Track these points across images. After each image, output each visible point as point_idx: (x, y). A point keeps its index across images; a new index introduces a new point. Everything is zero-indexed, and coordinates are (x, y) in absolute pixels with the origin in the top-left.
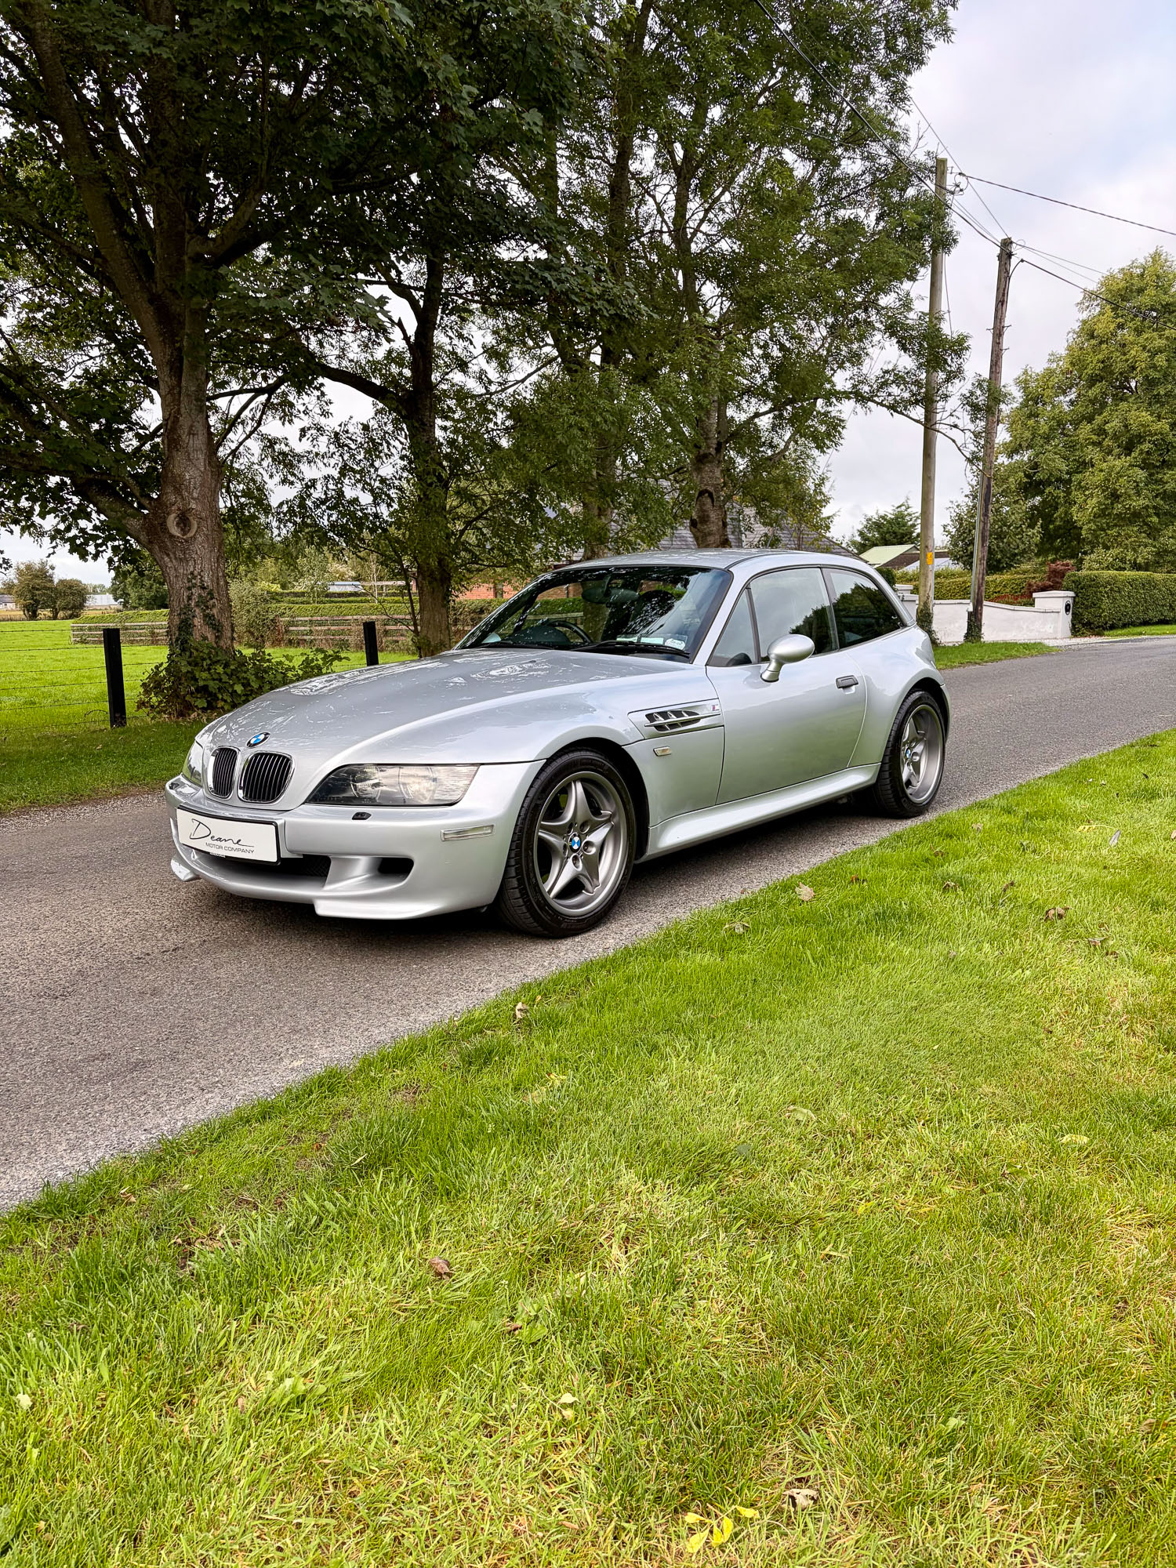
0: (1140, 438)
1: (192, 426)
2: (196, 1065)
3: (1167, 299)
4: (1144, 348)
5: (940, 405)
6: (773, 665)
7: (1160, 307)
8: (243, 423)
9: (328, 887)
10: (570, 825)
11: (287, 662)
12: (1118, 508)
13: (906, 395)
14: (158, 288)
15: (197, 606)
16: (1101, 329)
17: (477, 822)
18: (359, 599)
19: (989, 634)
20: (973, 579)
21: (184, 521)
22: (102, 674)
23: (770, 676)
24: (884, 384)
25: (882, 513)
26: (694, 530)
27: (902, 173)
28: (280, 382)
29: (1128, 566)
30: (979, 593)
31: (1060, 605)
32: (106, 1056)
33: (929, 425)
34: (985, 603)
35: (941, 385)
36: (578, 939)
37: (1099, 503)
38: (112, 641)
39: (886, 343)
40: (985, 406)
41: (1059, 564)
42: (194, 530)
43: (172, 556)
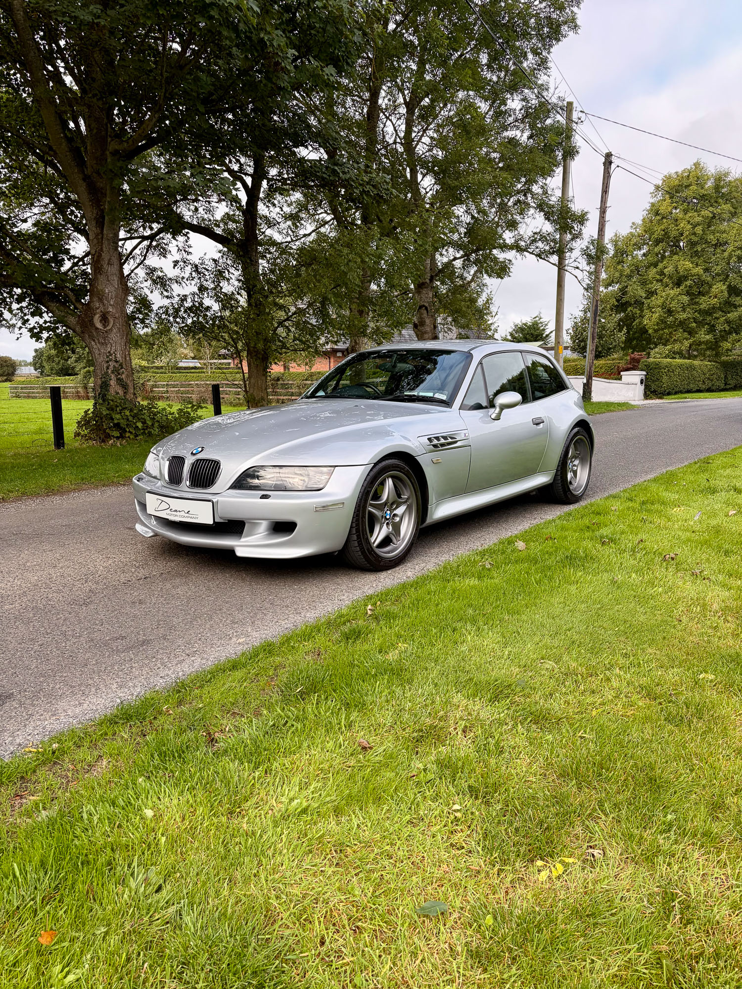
0: (686, 278)
1: (110, 259)
2: (180, 642)
3: (703, 192)
4: (689, 222)
5: (568, 254)
6: (498, 410)
7: (699, 197)
8: (133, 257)
9: (242, 540)
10: (386, 503)
11: (169, 409)
12: (670, 319)
13: (547, 248)
14: (89, 171)
15: (113, 373)
16: (663, 210)
17: (335, 501)
18: (198, 371)
19: (596, 397)
20: (586, 363)
21: (104, 319)
22: (50, 415)
23: (496, 417)
24: (534, 241)
25: (524, 322)
26: (416, 330)
27: (544, 109)
28: (160, 231)
29: (677, 356)
30: (590, 372)
31: (637, 380)
32: (123, 638)
33: (561, 267)
34: (594, 378)
35: (569, 242)
36: (389, 572)
37: (660, 316)
38: (56, 396)
39: (537, 216)
40: (595, 256)
41: (636, 355)
42: (111, 325)
43: (96, 341)
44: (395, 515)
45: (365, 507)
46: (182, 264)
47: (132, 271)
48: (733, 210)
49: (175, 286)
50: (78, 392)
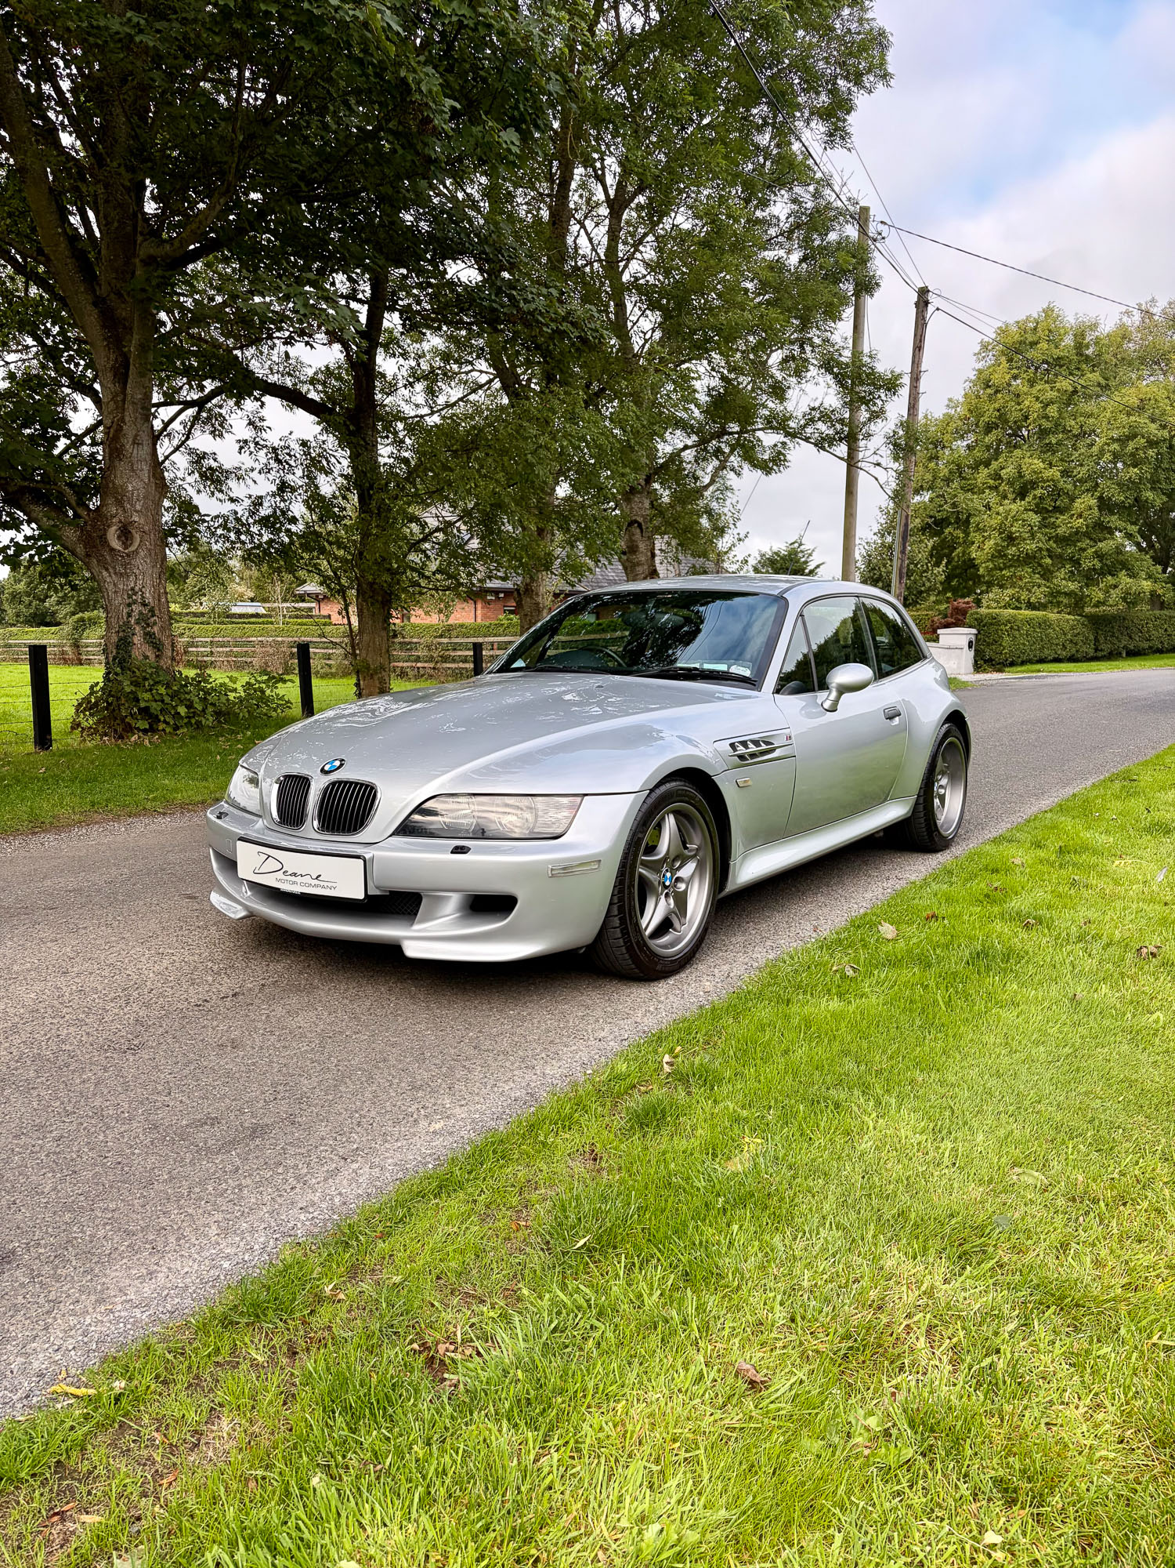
0: (1033, 484)
1: (136, 435)
3: (1057, 353)
4: (1037, 399)
5: (862, 443)
6: (834, 694)
7: (1051, 360)
9: (416, 927)
10: (664, 859)
12: (1012, 550)
13: (831, 432)
14: (103, 290)
15: (137, 623)
16: (997, 379)
17: (584, 857)
18: (261, 620)
21: (125, 534)
22: (27, 690)
23: (831, 706)
24: (812, 420)
25: (775, 549)
26: (624, 559)
27: (824, 216)
28: (216, 393)
29: (1023, 606)
31: (963, 642)
33: (852, 462)
35: (864, 424)
36: (671, 981)
37: (996, 544)
38: (38, 659)
39: (821, 380)
40: (904, 446)
41: (961, 602)
42: (136, 544)
43: (111, 570)
44: (678, 880)
45: (633, 867)
46: (252, 445)
47: (167, 458)
48: (1103, 382)
49: (232, 483)
50: (63, 653)
